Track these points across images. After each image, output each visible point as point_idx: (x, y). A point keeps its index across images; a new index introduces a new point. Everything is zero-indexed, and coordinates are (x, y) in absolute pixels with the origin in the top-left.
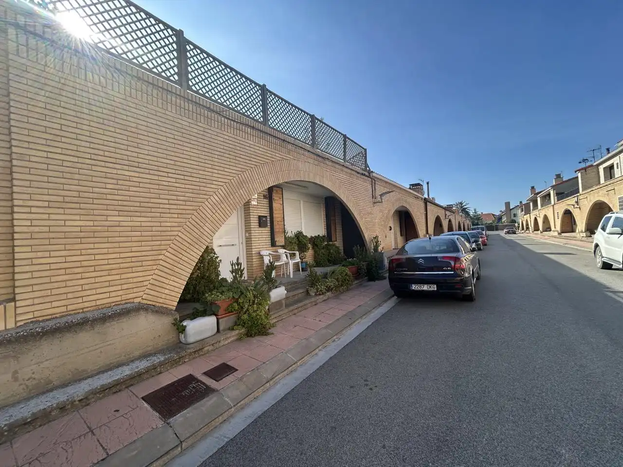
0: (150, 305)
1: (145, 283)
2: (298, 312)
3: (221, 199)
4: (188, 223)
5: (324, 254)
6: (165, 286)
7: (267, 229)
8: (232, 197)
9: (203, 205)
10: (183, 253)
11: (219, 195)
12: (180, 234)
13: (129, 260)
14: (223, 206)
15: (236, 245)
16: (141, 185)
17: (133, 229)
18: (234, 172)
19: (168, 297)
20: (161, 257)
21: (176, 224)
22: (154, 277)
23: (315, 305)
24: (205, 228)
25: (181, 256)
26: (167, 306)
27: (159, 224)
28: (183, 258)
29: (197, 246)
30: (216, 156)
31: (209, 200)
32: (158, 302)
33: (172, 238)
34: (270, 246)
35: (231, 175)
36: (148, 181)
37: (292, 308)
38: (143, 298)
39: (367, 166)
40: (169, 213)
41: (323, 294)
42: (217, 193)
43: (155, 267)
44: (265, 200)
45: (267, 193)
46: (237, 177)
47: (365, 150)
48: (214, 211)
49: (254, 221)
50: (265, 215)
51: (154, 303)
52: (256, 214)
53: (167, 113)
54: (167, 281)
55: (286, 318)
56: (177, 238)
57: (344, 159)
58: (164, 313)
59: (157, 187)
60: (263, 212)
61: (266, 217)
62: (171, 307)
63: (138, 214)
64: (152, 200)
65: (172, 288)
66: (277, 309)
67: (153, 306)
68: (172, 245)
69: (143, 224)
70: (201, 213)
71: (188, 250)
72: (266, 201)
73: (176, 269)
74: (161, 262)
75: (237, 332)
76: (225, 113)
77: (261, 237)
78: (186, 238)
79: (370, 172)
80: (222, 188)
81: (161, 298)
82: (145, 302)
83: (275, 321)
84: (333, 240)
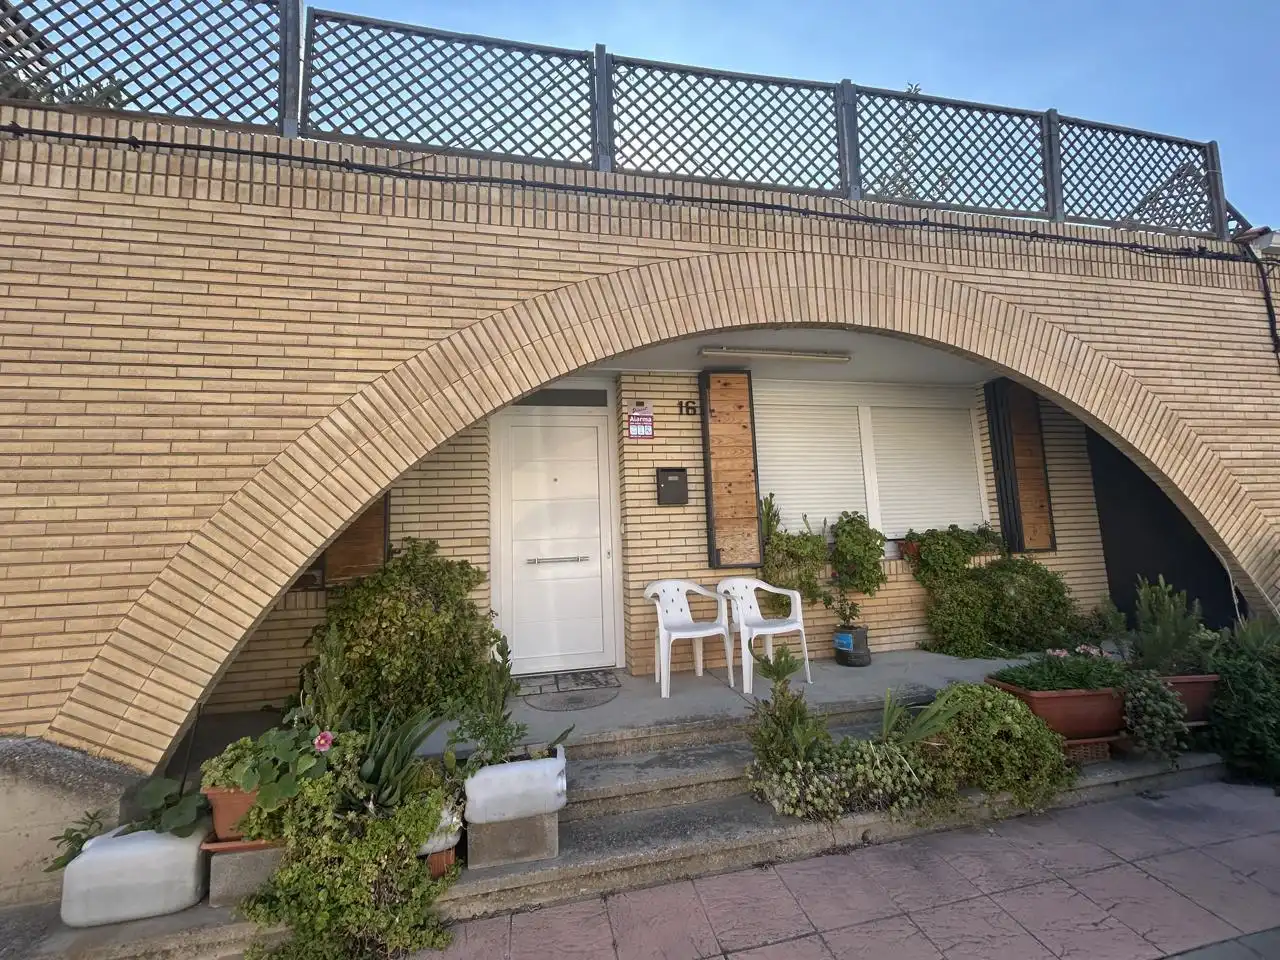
0: (74, 749)
1: (67, 683)
2: (632, 888)
3: (362, 422)
4: (228, 507)
5: (963, 603)
6: (127, 695)
7: (688, 510)
8: (406, 415)
9: (292, 449)
10: (205, 597)
11: (356, 416)
12: (196, 540)
13: (28, 613)
14: (368, 448)
15: (584, 559)
16: (91, 408)
17: (51, 528)
18: (422, 333)
19: (134, 731)
20: (124, 608)
21: (189, 511)
22: (96, 665)
23: (760, 865)
24: (289, 518)
25: (191, 606)
26: (127, 759)
27: (131, 513)
28: (201, 612)
29: (255, 577)
30: (355, 297)
31: (314, 432)
32: (97, 744)
33: (170, 552)
34: (706, 565)
35: (408, 344)
36: (112, 395)
37: (592, 862)
38: (55, 725)
39: (1219, 210)
40: (169, 480)
41: (818, 816)
42: (346, 407)
43: (102, 638)
44: (684, 418)
45: (695, 396)
46: (434, 349)
47: (1209, 151)
48: (330, 465)
49: (642, 487)
50: (677, 465)
51: (84, 746)
52: (650, 464)
53: (193, 204)
54: (137, 682)
55: (551, 905)
56: (187, 552)
57: (1052, 211)
58: (71, 789)
59: (139, 409)
60: (675, 456)
61: (683, 470)
62: (139, 764)
63: (72, 487)
64: (119, 447)
65: (152, 704)
66: (510, 855)
67: (83, 752)
68: (167, 574)
69: (82, 514)
70: (278, 473)
71: (221, 589)
72: (690, 422)
73: (173, 648)
74: (125, 625)
75: (249, 930)
76: (418, 166)
77: (666, 534)
78: (216, 552)
79: (1245, 238)
80: (369, 390)
81: (113, 732)
82: (57, 737)
83: (478, 908)
84: (1028, 546)
